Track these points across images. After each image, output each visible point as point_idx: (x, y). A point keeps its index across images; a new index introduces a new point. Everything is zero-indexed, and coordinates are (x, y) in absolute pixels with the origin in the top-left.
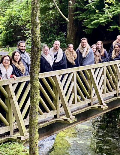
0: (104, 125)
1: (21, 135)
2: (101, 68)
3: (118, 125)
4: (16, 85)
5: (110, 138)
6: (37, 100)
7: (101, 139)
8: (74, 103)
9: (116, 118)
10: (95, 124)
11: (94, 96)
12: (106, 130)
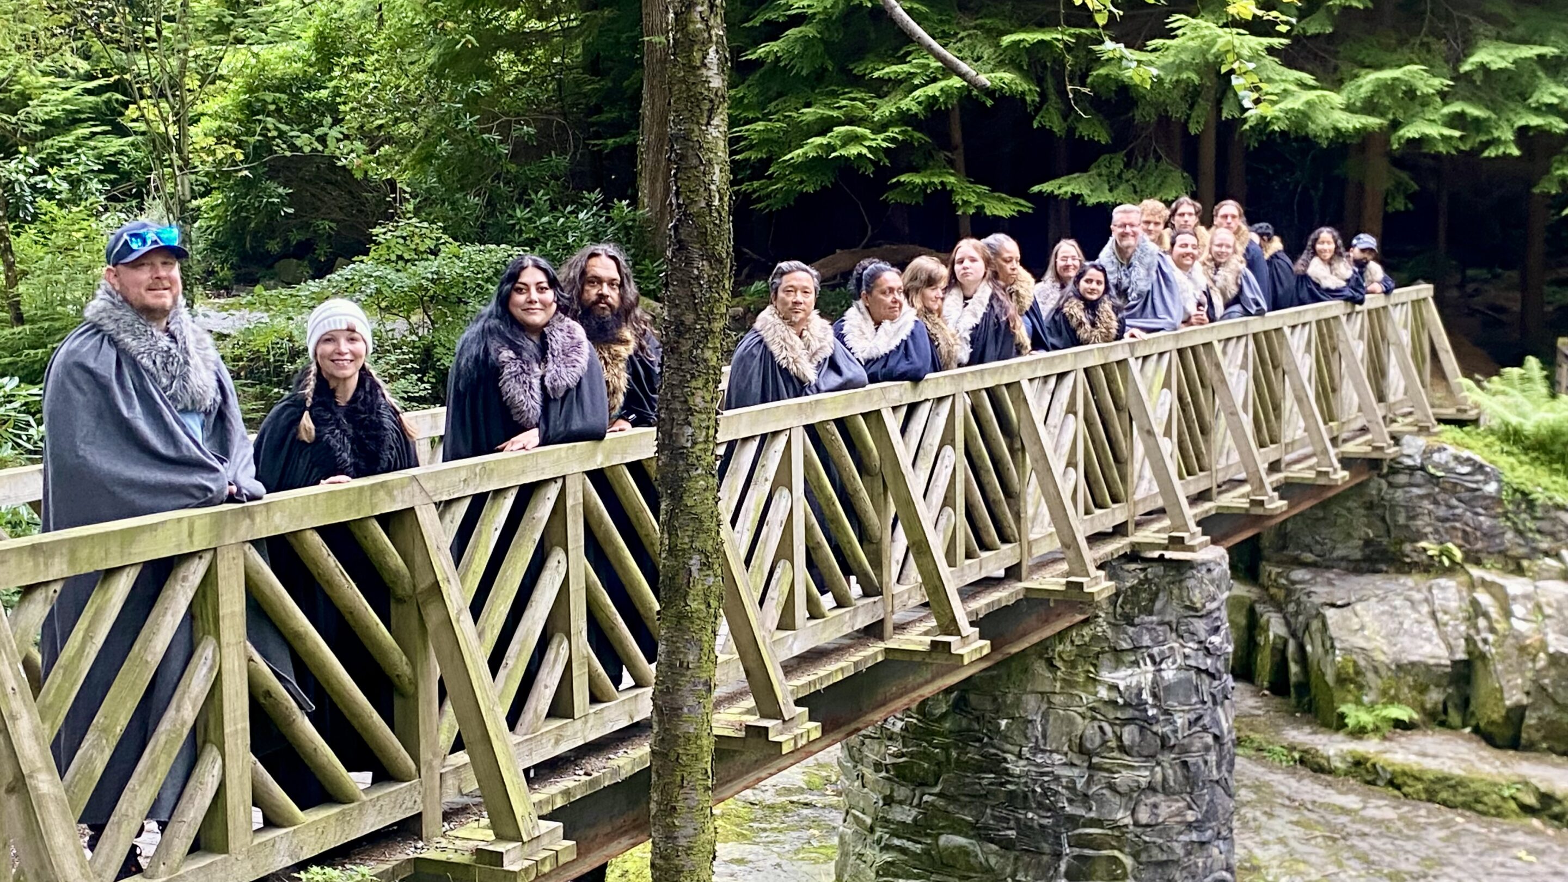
0: (926, 756)
1: (500, 837)
2: (940, 400)
3: (1010, 757)
4: (460, 511)
5: (960, 840)
6: (709, 606)
7: (908, 844)
8: (792, 627)
9: (999, 712)
10: (866, 752)
11: (898, 581)
12: (937, 790)
